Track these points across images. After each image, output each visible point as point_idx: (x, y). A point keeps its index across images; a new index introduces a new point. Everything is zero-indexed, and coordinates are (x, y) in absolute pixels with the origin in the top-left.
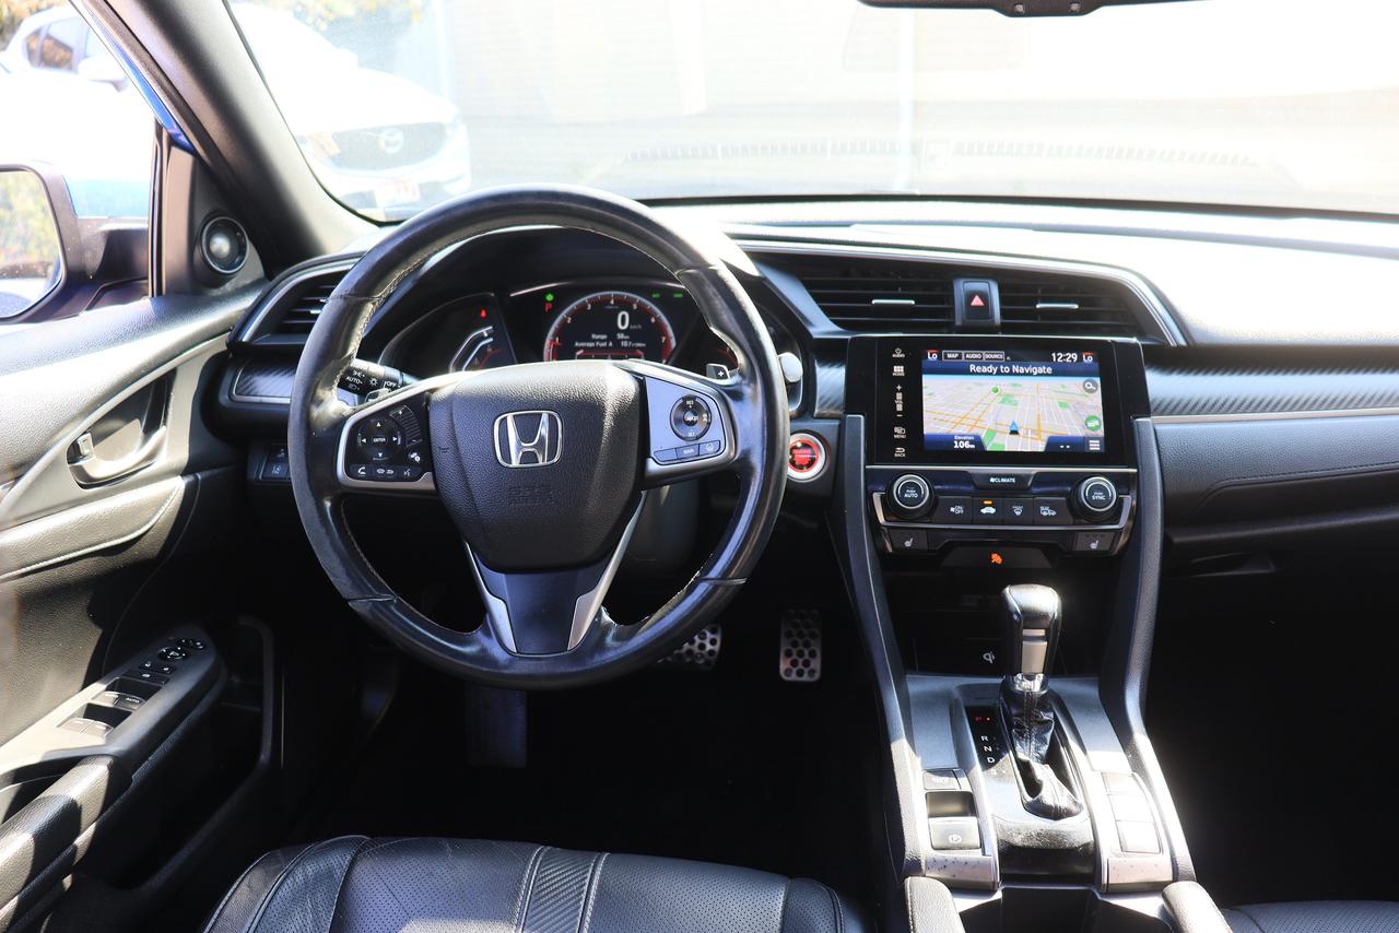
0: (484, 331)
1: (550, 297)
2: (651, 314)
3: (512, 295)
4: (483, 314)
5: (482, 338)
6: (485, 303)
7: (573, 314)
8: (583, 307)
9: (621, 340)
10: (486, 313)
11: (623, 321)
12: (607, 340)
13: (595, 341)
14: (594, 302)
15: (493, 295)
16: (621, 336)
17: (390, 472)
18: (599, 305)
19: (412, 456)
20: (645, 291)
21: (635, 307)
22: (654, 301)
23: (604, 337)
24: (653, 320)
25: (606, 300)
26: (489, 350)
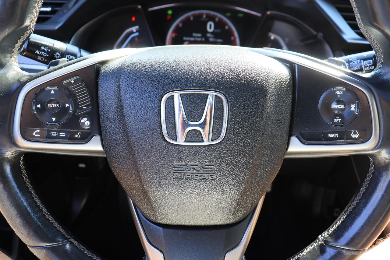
0: (134, 29)
1: (170, 12)
2: (225, 24)
3: (151, 9)
4: (133, 19)
5: (132, 33)
6: (135, 12)
7: (183, 22)
8: (188, 19)
9: (210, 37)
10: (136, 18)
11: (210, 27)
12: (202, 37)
13: (194, 37)
14: (195, 16)
15: (140, 7)
16: (209, 35)
17: (62, 134)
18: (197, 17)
19: (83, 121)
20: (223, 11)
21: (217, 20)
22: (228, 17)
23: (199, 35)
24: (227, 28)
25: (201, 15)
26: (136, 39)
